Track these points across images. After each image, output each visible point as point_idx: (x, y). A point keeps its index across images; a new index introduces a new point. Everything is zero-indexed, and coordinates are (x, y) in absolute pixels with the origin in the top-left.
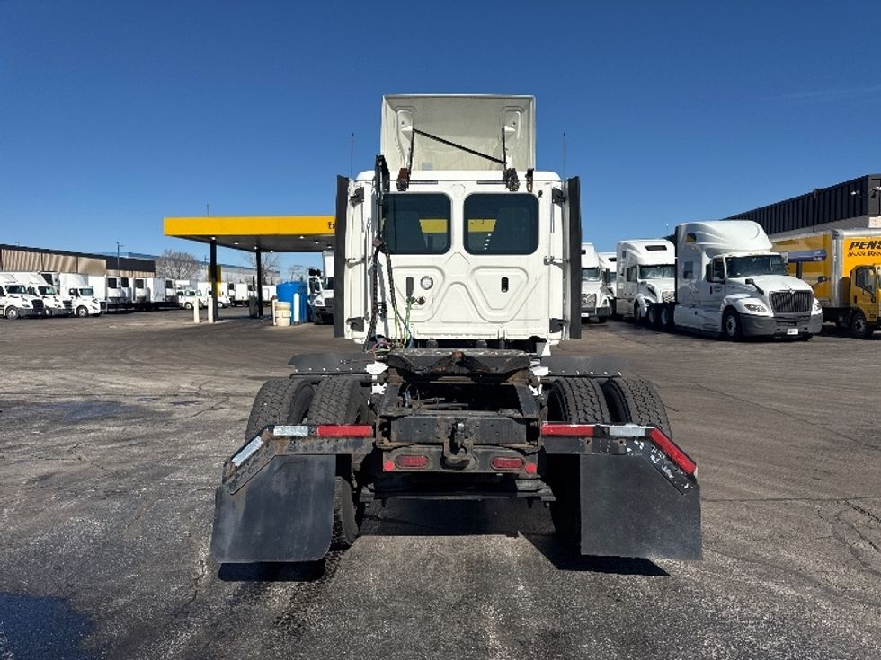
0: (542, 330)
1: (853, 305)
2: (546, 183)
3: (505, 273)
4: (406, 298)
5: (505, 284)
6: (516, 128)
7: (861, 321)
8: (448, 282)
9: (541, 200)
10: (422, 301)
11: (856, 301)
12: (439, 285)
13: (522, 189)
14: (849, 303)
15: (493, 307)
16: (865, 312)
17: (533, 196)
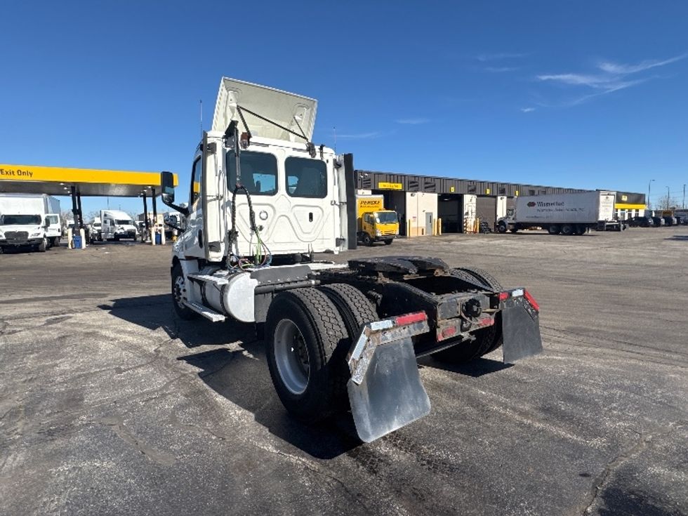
0: (332, 246)
1: (364, 230)
2: (329, 156)
3: (311, 210)
4: (250, 226)
5: (311, 216)
6: (302, 118)
7: (368, 238)
8: (278, 215)
9: (328, 165)
10: (261, 228)
11: (365, 228)
12: (272, 216)
13: (318, 157)
14: (362, 229)
15: (305, 231)
16: (369, 233)
17: (324, 162)
